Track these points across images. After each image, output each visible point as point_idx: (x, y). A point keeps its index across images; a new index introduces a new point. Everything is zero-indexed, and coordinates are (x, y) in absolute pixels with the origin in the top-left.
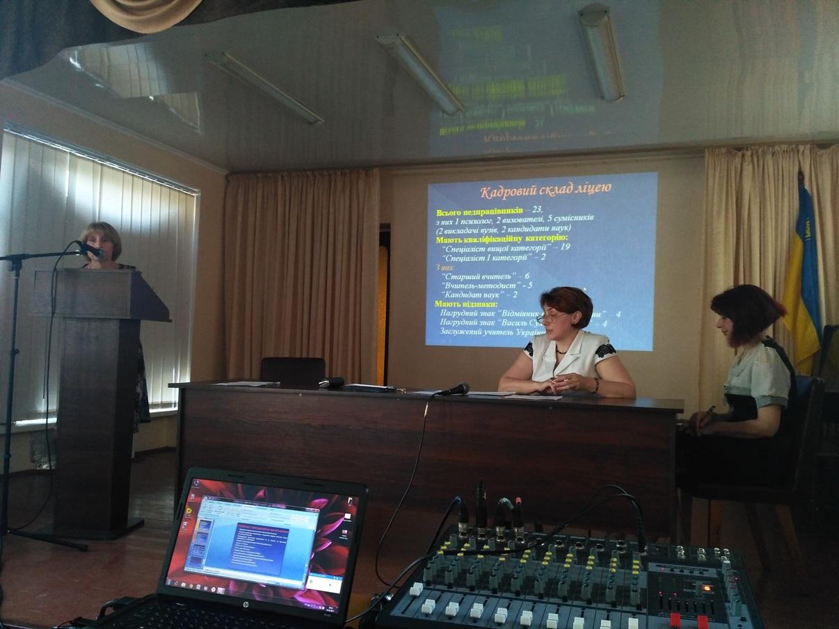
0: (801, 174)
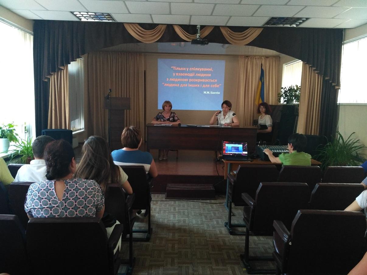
0: (262, 65)
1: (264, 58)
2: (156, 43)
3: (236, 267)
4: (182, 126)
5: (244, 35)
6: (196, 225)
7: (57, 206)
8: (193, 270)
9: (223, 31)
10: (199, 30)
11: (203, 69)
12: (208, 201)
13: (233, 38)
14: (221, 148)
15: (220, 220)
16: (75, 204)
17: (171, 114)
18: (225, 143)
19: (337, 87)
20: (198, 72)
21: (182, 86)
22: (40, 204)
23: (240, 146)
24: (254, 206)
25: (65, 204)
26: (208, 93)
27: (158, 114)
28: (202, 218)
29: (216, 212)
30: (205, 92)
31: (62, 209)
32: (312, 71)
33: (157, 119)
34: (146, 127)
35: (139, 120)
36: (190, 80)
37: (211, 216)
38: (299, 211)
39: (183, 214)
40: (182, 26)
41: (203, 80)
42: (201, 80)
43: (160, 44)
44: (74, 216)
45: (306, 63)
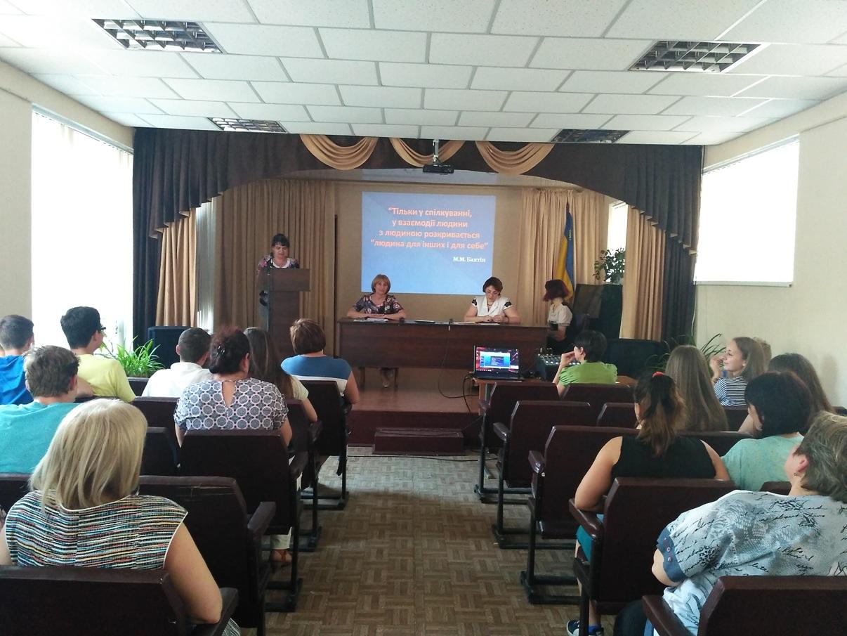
0: (568, 204)
1: (571, 194)
2: (359, 169)
3: (483, 542)
4: (407, 322)
5: (520, 156)
6: (425, 491)
7: (223, 415)
8: (414, 544)
9: (481, 149)
10: (436, 147)
11: (451, 213)
12: (451, 458)
13: (500, 161)
14: (470, 361)
15: (467, 484)
16: (247, 412)
17: (386, 299)
18: (479, 350)
19: (691, 252)
20: (443, 219)
21: (409, 245)
22: (200, 411)
23: (507, 356)
24: (507, 437)
25: (234, 412)
26: (462, 259)
27: (362, 299)
28: (435, 481)
29: (463, 473)
30: (456, 259)
31: (230, 419)
32: (646, 221)
33: (359, 309)
34: (338, 325)
35: (323, 312)
36: (426, 234)
37: (453, 478)
38: (553, 428)
39: (404, 476)
40: (406, 141)
41: (452, 235)
42: (449, 235)
43: (365, 171)
44: (245, 428)
45: (633, 207)
